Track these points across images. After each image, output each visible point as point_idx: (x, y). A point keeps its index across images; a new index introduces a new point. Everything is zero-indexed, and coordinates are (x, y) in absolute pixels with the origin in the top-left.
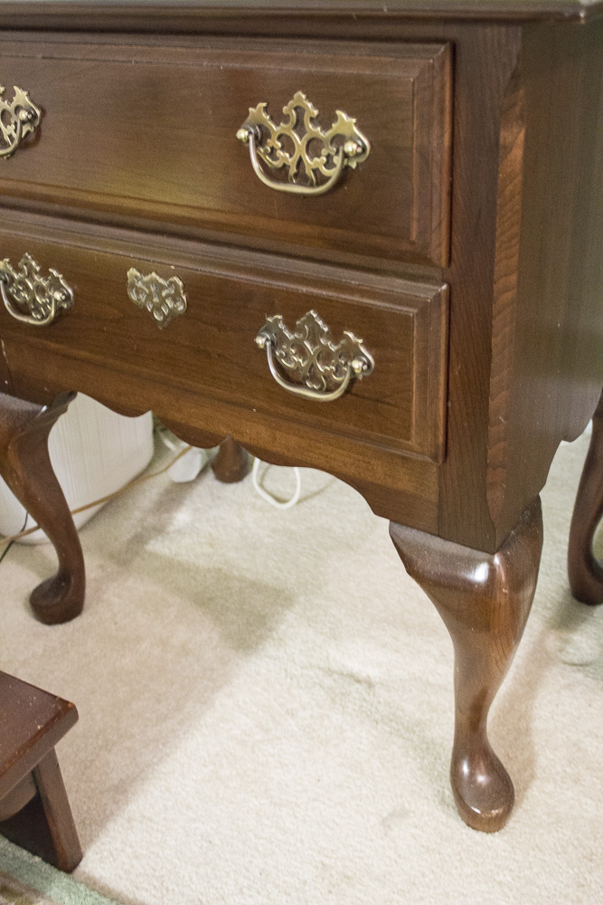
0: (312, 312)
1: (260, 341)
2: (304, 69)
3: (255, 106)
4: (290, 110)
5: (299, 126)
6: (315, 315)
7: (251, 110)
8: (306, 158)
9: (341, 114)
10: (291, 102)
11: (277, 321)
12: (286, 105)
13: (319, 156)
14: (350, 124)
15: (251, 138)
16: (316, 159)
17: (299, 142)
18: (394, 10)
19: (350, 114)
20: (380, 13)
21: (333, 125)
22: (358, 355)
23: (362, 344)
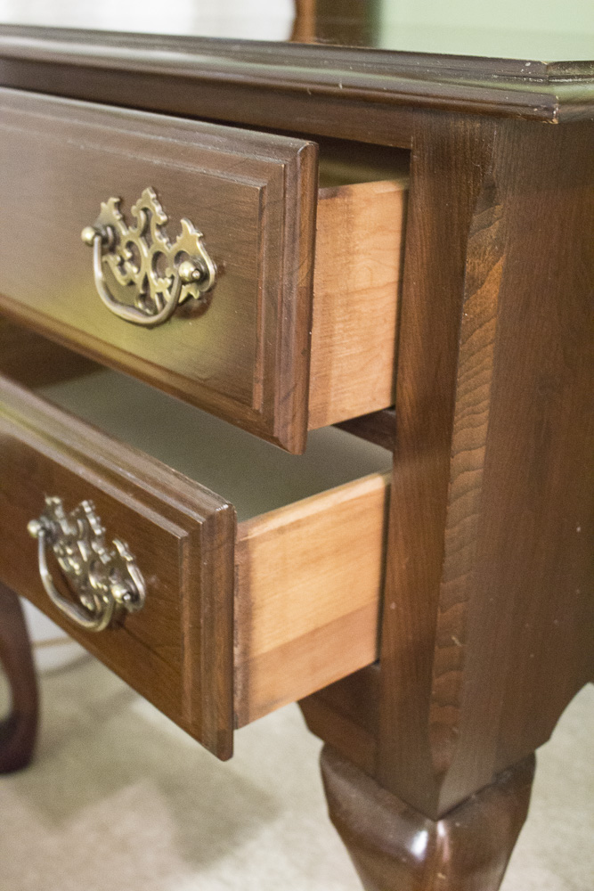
0: (85, 503)
1: (33, 528)
2: (157, 161)
3: (106, 201)
4: (138, 212)
5: (146, 232)
6: (88, 509)
7: (103, 205)
8: (152, 275)
9: (187, 226)
10: (139, 201)
11: (54, 506)
12: (135, 204)
13: (164, 277)
14: (193, 237)
15: (97, 240)
16: (161, 280)
17: (146, 253)
18: (351, 87)
19: (195, 224)
20: (334, 90)
21: (178, 238)
22: (125, 578)
23: (131, 562)
